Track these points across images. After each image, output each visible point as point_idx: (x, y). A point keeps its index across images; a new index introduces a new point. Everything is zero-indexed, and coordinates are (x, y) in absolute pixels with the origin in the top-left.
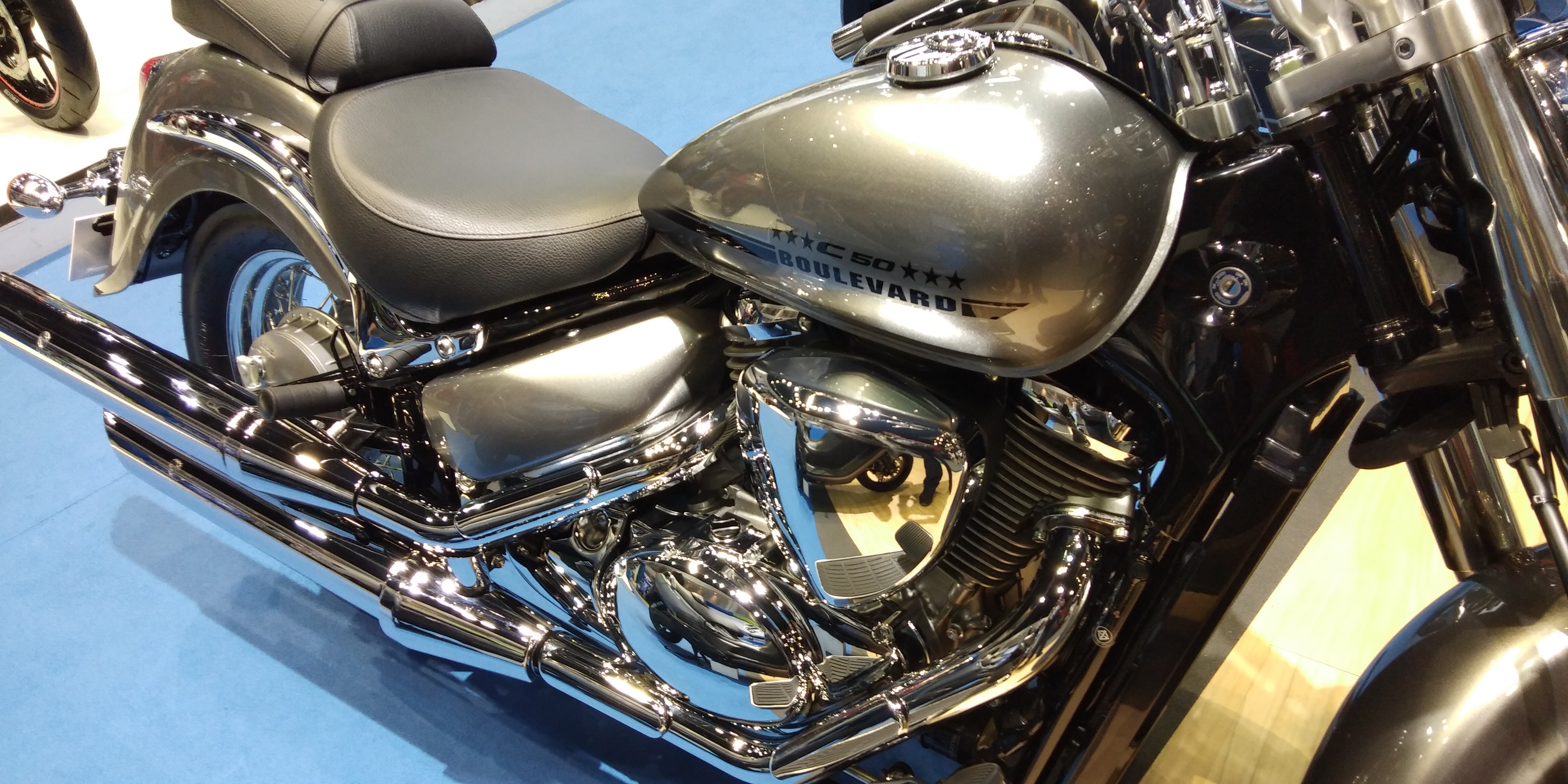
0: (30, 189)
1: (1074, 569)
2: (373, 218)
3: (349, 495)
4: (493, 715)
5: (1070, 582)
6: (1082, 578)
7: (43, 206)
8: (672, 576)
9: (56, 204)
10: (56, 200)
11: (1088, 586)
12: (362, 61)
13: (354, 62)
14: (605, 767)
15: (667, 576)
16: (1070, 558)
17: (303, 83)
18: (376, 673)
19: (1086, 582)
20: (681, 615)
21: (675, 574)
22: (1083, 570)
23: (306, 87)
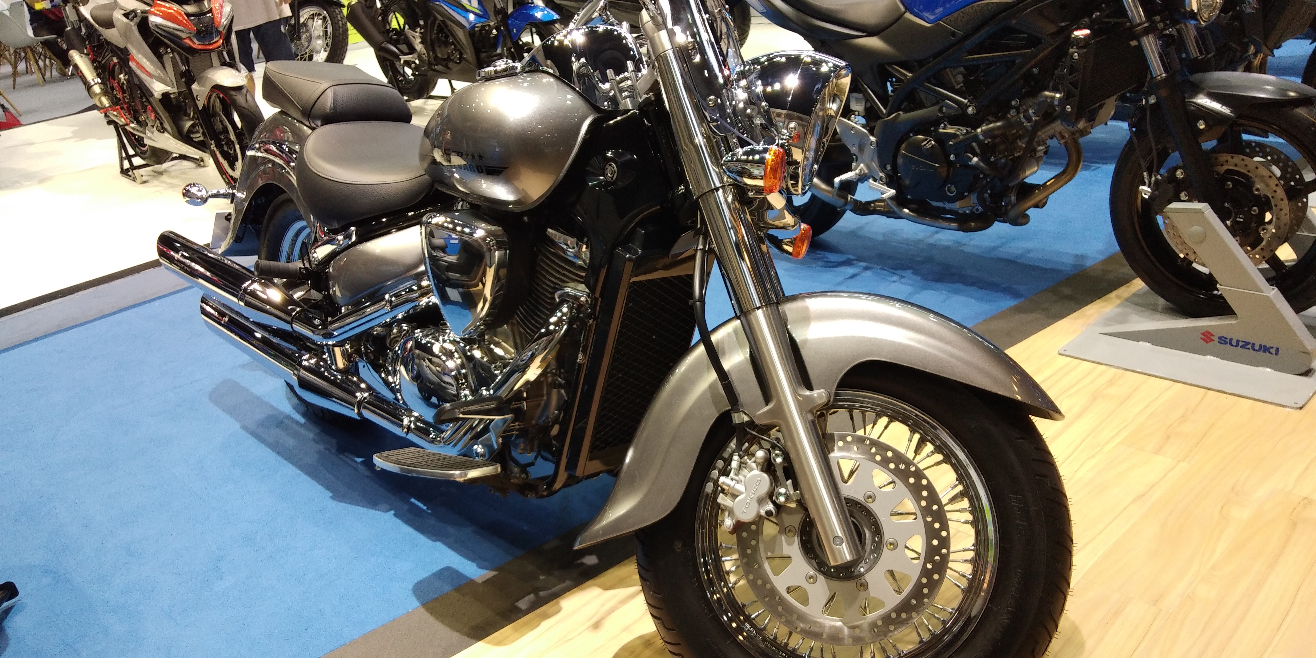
0: (194, 190)
1: (560, 320)
2: (314, 174)
3: (289, 319)
4: (367, 477)
5: (556, 324)
6: (562, 324)
7: (198, 198)
8: (427, 360)
9: (203, 198)
10: (204, 196)
11: (565, 327)
12: (332, 111)
13: (328, 111)
14: (413, 500)
15: (424, 360)
16: (559, 314)
17: (307, 124)
18: (316, 456)
19: (564, 325)
20: (431, 382)
21: (428, 359)
22: (564, 320)
23: (309, 125)
